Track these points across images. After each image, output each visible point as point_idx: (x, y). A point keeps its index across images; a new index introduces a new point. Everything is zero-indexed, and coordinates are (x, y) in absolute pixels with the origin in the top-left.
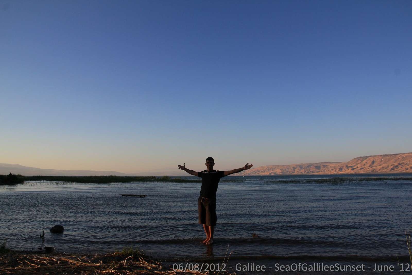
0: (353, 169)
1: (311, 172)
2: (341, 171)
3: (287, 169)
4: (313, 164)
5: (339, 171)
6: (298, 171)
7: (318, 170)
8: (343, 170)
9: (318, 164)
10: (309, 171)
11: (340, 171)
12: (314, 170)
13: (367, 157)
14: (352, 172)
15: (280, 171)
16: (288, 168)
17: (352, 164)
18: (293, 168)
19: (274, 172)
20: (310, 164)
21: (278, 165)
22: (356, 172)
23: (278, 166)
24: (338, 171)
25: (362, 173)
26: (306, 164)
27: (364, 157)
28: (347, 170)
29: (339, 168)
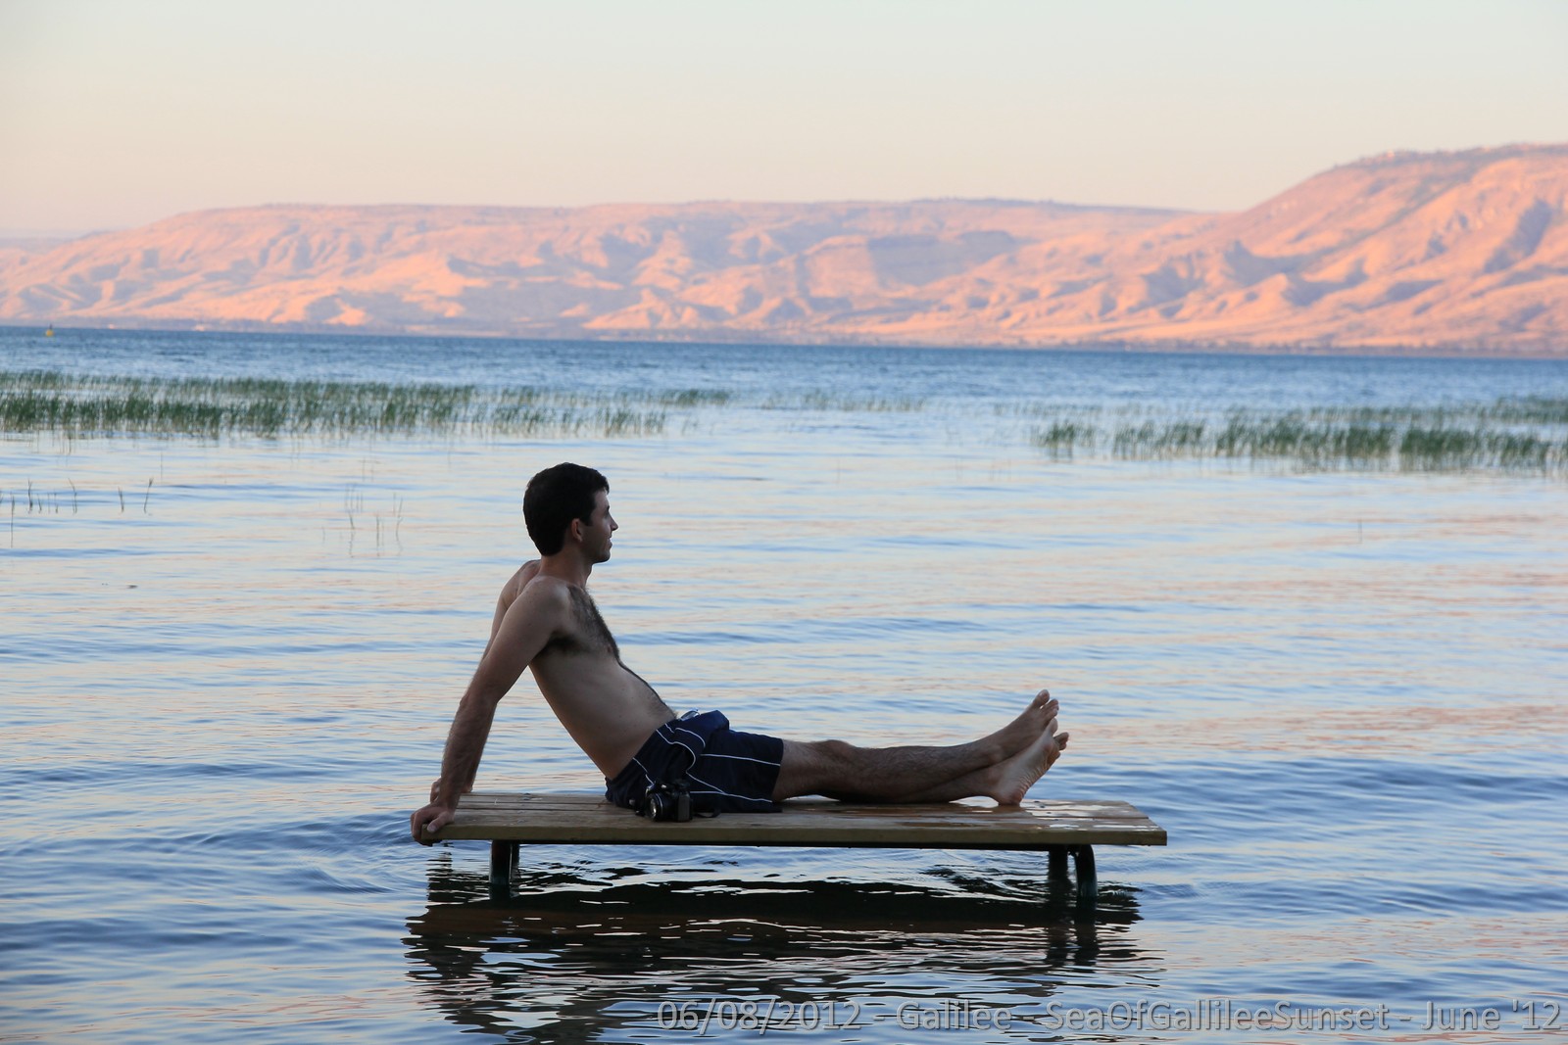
0: (1305, 296)
1: (818, 304)
2: (1169, 314)
3: (538, 261)
4: (857, 210)
5: (1142, 306)
6: (670, 283)
7: (909, 291)
8: (1192, 302)
9: (903, 211)
10: (792, 294)
11: (1154, 313)
12: (862, 282)
13: (1471, 162)
14: (1288, 329)
15: (450, 283)
16: (545, 249)
17: (1300, 237)
18: (611, 244)
19: (362, 284)
20: (813, 208)
21: (428, 208)
22: (1330, 328)
23: (424, 220)
24: (1131, 311)
25: (1406, 340)
26: (767, 206)
27: (1440, 157)
28: (1235, 297)
29: (1150, 279)
